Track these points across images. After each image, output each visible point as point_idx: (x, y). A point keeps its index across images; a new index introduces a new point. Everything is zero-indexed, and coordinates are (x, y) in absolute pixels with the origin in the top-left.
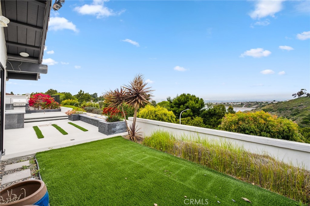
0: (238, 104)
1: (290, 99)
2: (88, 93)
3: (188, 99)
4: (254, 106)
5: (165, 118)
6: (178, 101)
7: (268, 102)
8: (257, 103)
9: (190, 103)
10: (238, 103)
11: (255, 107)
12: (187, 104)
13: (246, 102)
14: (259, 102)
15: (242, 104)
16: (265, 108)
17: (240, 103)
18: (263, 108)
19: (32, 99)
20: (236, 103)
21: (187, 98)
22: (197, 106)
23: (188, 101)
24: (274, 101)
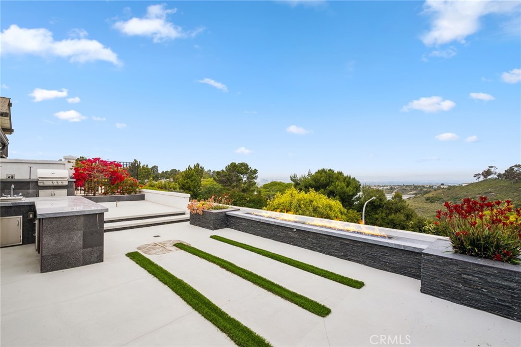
0: (385, 188)
1: (470, 183)
2: (147, 166)
3: (331, 179)
4: (410, 192)
5: (332, 214)
6: (315, 181)
7: (432, 187)
8: (416, 187)
9: (338, 185)
10: (385, 186)
11: (413, 194)
12: (331, 188)
13: (398, 186)
14: (419, 186)
15: (391, 188)
16: (430, 195)
17: (388, 188)
18: (426, 196)
19: (81, 171)
20: (382, 186)
21: (329, 177)
22: (349, 190)
23: (332, 182)
24: (443, 184)
